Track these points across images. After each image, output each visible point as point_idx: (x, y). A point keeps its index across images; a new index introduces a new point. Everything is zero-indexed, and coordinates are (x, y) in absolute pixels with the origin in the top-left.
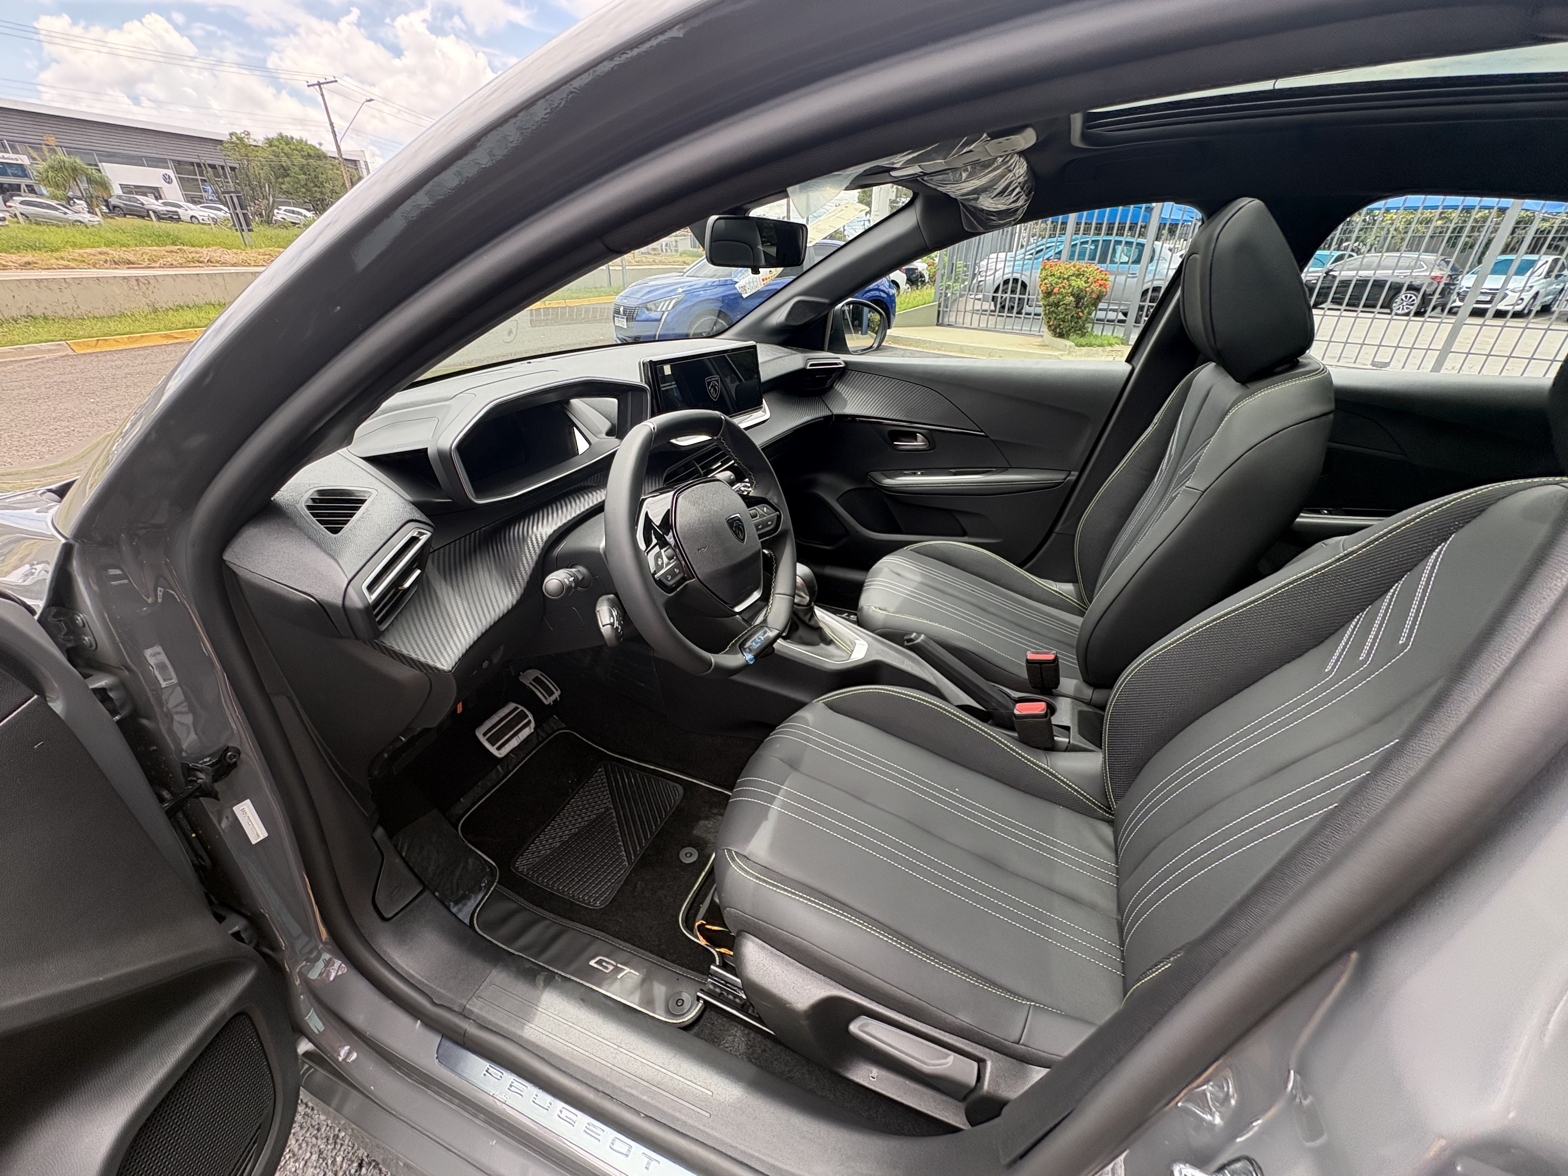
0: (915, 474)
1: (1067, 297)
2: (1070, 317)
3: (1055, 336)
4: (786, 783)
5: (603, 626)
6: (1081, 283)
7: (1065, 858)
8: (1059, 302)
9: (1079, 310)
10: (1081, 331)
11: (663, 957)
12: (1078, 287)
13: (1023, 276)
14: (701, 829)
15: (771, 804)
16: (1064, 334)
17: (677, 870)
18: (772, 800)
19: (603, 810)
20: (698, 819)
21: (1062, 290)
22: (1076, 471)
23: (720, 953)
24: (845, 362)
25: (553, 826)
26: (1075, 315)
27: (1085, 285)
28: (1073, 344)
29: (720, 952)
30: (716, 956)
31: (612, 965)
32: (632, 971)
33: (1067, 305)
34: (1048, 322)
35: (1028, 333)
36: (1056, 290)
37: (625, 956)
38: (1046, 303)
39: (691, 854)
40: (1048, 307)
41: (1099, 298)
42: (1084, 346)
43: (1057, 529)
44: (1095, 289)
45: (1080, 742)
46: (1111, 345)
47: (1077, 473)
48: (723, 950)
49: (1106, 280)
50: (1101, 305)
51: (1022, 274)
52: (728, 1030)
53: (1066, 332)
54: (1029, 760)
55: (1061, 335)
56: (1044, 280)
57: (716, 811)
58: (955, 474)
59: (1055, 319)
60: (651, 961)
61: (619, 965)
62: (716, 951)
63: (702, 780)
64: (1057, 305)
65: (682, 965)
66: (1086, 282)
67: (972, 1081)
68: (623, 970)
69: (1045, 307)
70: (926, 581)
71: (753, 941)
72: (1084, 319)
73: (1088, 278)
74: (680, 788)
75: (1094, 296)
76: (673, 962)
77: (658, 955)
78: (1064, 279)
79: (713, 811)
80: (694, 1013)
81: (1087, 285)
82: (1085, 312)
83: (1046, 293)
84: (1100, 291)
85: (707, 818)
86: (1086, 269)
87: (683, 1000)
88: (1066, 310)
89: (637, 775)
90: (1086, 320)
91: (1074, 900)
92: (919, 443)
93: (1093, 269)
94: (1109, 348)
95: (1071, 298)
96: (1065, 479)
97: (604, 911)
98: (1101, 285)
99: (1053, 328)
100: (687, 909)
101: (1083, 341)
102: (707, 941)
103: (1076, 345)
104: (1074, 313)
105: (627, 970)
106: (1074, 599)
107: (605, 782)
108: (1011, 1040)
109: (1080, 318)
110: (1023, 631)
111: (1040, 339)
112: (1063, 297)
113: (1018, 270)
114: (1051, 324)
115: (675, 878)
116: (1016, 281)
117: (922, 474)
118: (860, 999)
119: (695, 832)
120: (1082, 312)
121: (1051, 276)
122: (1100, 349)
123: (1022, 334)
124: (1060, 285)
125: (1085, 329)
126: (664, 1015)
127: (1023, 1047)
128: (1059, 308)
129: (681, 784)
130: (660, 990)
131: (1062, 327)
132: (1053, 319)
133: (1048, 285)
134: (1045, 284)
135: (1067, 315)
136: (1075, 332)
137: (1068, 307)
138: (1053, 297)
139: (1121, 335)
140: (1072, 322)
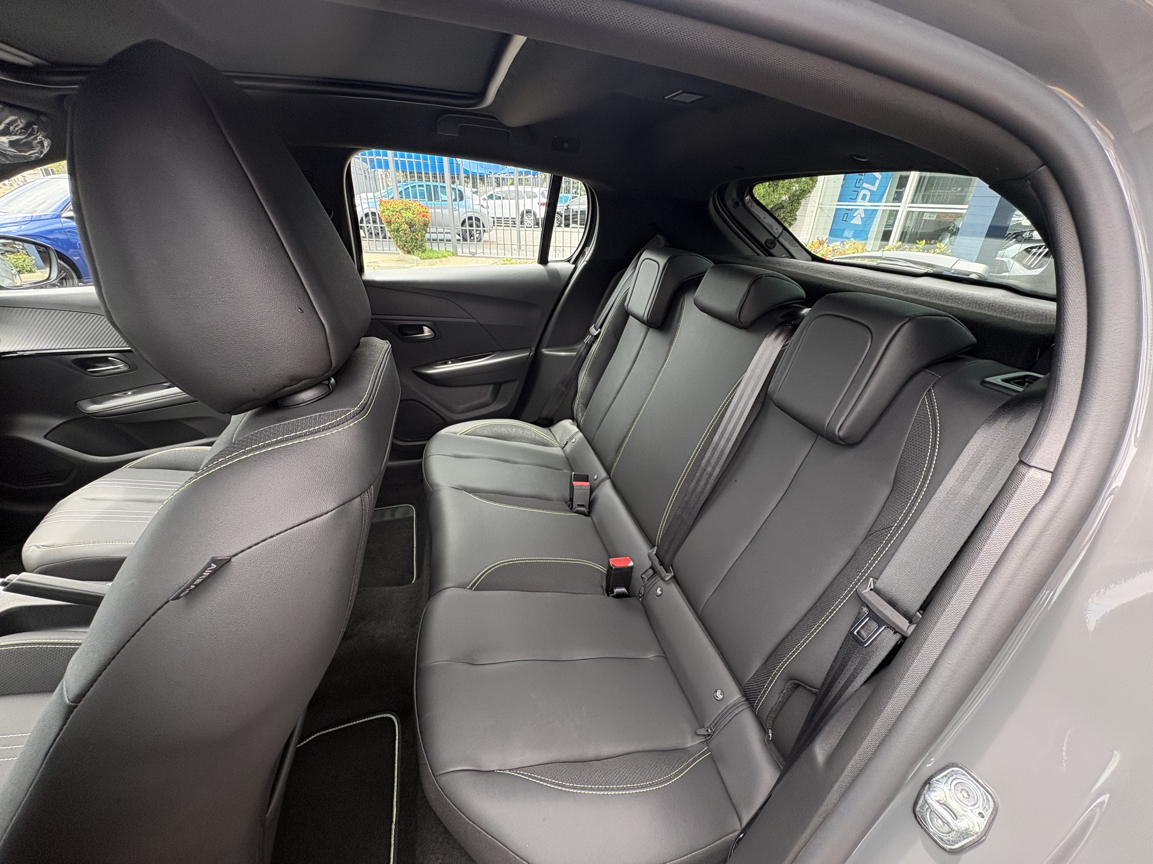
1: (403, 225)
2: (409, 239)
3: (405, 252)
6: (409, 215)
8: (398, 229)
9: (415, 234)
10: (421, 248)
12: (408, 218)
16: (410, 252)
21: (397, 220)
26: (413, 237)
27: (412, 216)
28: (418, 258)
33: (405, 230)
34: (397, 244)
35: (389, 252)
36: (394, 220)
40: (392, 233)
41: (426, 225)
42: (425, 259)
44: (421, 219)
46: (444, 257)
49: (427, 212)
53: (411, 249)
55: (409, 252)
56: (383, 213)
66: (413, 214)
72: (420, 239)
73: (414, 211)
75: (422, 223)
78: (397, 212)
81: (414, 216)
82: (419, 235)
83: (387, 222)
84: (425, 220)
86: (411, 205)
88: (405, 234)
90: (422, 240)
93: (417, 205)
94: (444, 259)
95: (406, 226)
98: (423, 216)
99: (401, 247)
101: (424, 255)
103: (421, 259)
104: (411, 236)
109: (417, 239)
111: (398, 256)
112: (400, 225)
113: (372, 205)
114: (399, 244)
120: (417, 235)
121: (387, 210)
122: (438, 260)
123: (385, 253)
124: (396, 217)
125: (424, 247)
128: (400, 233)
131: (407, 246)
132: (399, 241)
133: (387, 217)
134: (385, 216)
135: (407, 237)
136: (417, 249)
137: (406, 232)
138: (393, 225)
139: (451, 250)
140: (412, 242)
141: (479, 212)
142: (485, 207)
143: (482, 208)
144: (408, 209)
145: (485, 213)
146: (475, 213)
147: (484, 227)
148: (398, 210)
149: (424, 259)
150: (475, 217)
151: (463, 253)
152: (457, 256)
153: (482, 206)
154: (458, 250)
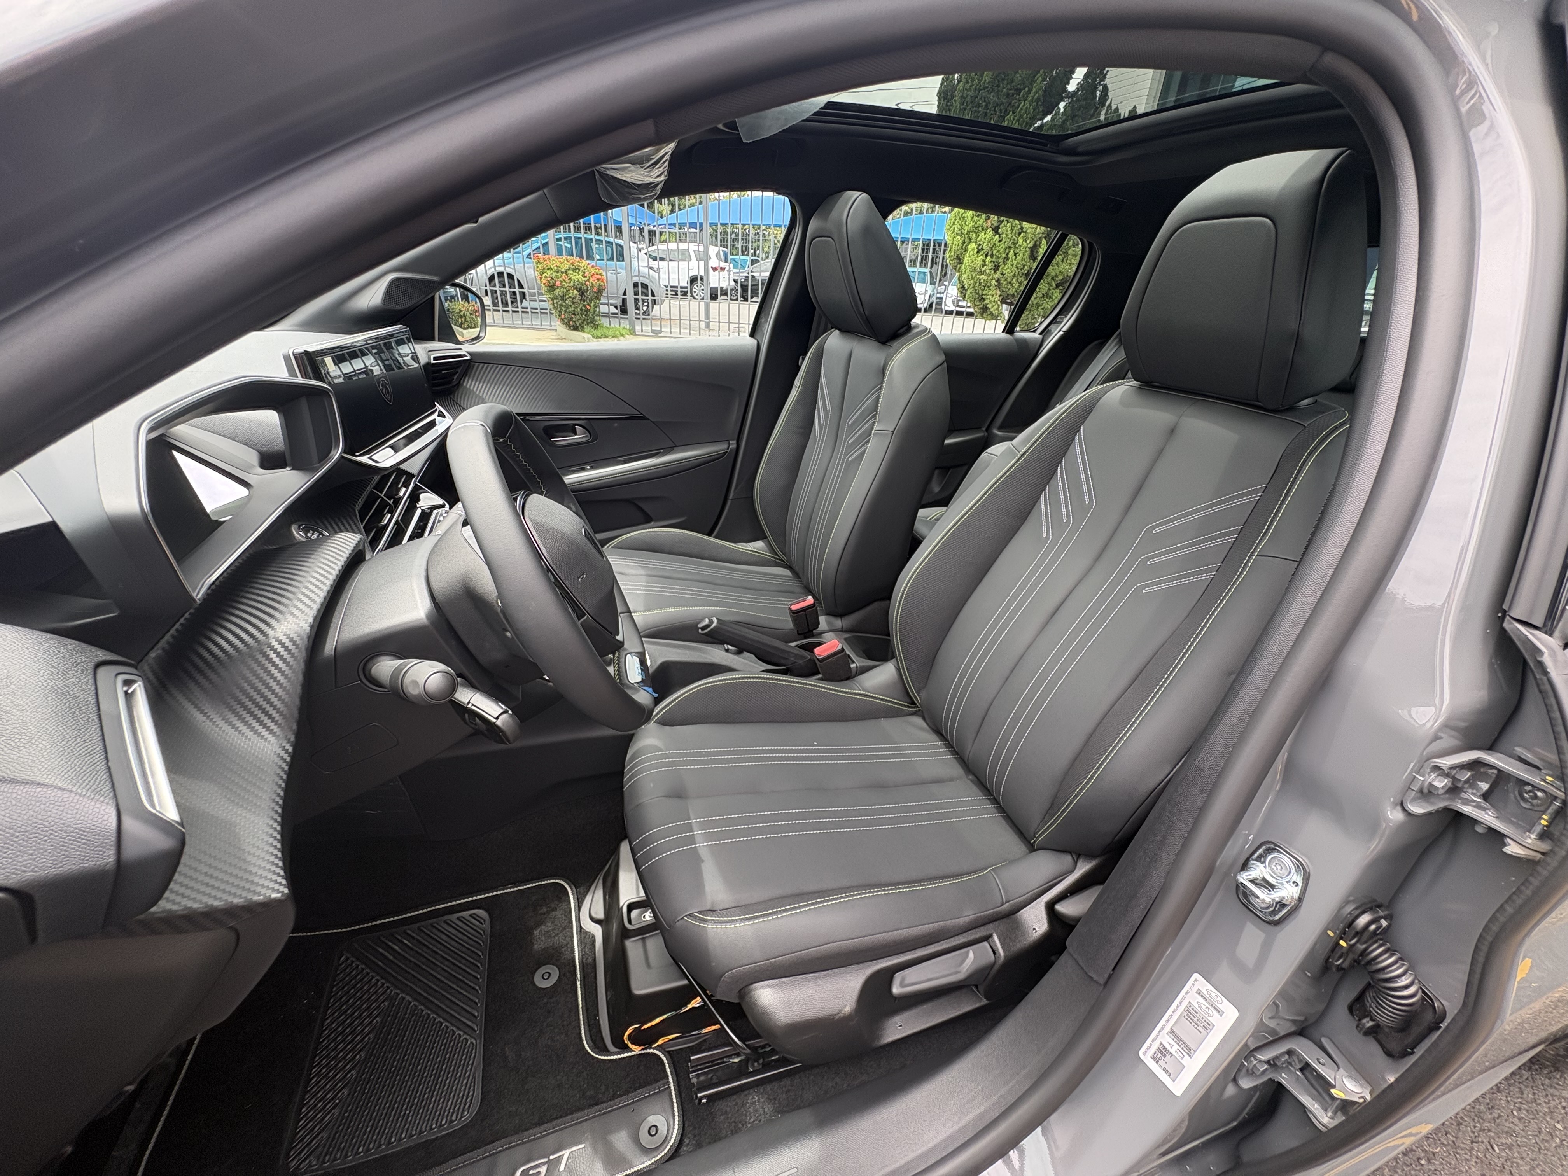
0: (583, 469)
1: (571, 291)
2: (579, 310)
3: (570, 328)
4: (692, 817)
5: (497, 718)
6: (578, 277)
7: (915, 755)
8: (564, 296)
9: (586, 303)
10: (593, 323)
11: (597, 1104)
12: (578, 281)
13: (507, 269)
14: (541, 939)
15: (695, 844)
16: (578, 327)
17: (545, 1000)
18: (692, 840)
19: (386, 1003)
20: (529, 931)
21: (564, 283)
22: (733, 440)
23: (659, 1048)
24: (470, 353)
25: (318, 1073)
26: (584, 308)
27: (583, 279)
28: (590, 336)
29: (658, 1046)
30: (658, 1052)
31: (544, 1163)
32: (574, 1148)
33: (573, 299)
34: (560, 316)
35: (539, 327)
36: (558, 283)
37: (551, 1140)
38: (552, 296)
39: (550, 974)
40: (555, 301)
41: (599, 293)
42: (600, 338)
43: (731, 496)
44: (594, 283)
45: (863, 662)
46: (622, 335)
47: (735, 442)
48: (660, 1042)
49: (599, 275)
50: (603, 300)
51: (505, 267)
52: (743, 1105)
53: (580, 324)
54: (846, 693)
55: (576, 328)
56: (543, 273)
57: (544, 910)
58: (625, 462)
59: (566, 312)
60: (586, 1120)
61: (552, 1157)
62: (654, 1048)
63: (505, 886)
64: (563, 298)
65: (627, 1092)
66: (583, 276)
67: (992, 958)
68: (560, 1158)
69: (553, 300)
70: (650, 573)
71: (762, 987)
72: (592, 311)
73: (584, 273)
74: (482, 913)
75: (595, 290)
76: (613, 1097)
77: (591, 1106)
78: (562, 273)
79: (542, 911)
80: (676, 1127)
81: (586, 279)
82: (592, 305)
83: (548, 286)
84: (600, 285)
85: (539, 924)
86: (578, 264)
87: (655, 1126)
88: (573, 303)
89: (409, 932)
90: (594, 313)
91: (938, 781)
92: (579, 436)
93: (585, 263)
95: (575, 292)
96: (728, 449)
97: (482, 1116)
98: (597, 280)
99: (565, 320)
100: (588, 1033)
101: (599, 332)
102: (640, 1046)
103: (594, 337)
104: (581, 306)
105: (566, 1153)
106: (767, 554)
107: (363, 969)
108: (999, 905)
109: (589, 311)
110: (752, 592)
111: (554, 333)
112: (567, 291)
113: (505, 263)
114: (563, 316)
115: (549, 1012)
116: (501, 274)
117: (592, 468)
118: (889, 961)
119: (536, 947)
120: (589, 305)
121: (548, 269)
123: (534, 329)
124: (561, 279)
125: (596, 321)
126: (646, 1159)
127: (1007, 904)
128: (567, 302)
129: (478, 908)
130: (621, 1140)
131: (574, 319)
132: (563, 312)
133: (549, 279)
134: (546, 277)
135: (576, 308)
136: (588, 324)
137: (575, 301)
138: (557, 291)
139: (628, 327)
140: (582, 315)
141: (647, 276)
142: (656, 269)
143: (651, 271)
144: (576, 269)
145: (655, 278)
146: (641, 278)
147: (653, 295)
148: (563, 270)
149: (597, 337)
150: (642, 283)
151: (642, 331)
152: (636, 335)
153: (651, 268)
154: (637, 328)
